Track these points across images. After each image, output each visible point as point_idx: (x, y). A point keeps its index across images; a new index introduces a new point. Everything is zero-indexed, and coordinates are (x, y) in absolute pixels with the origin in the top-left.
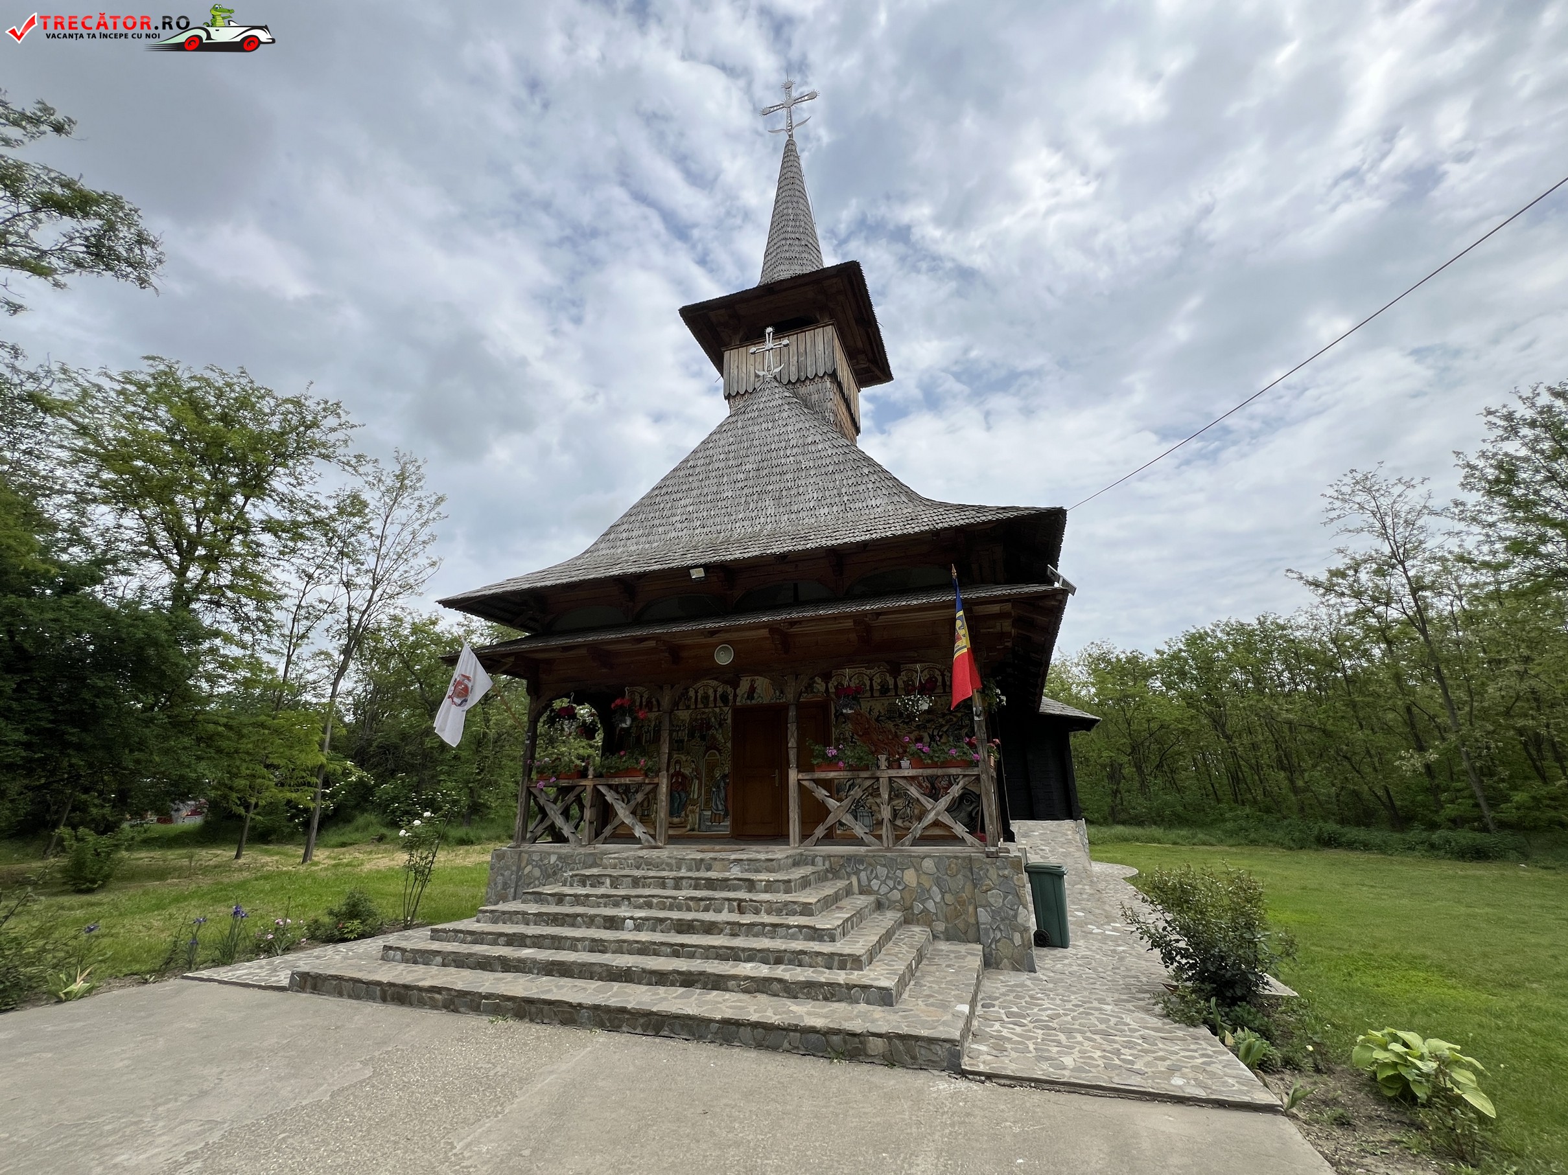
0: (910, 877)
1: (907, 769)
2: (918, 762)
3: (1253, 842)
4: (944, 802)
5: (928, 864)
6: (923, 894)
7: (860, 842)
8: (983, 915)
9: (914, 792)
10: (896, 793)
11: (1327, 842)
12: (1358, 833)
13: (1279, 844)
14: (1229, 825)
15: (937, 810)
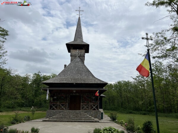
0: (92, 113)
1: (92, 103)
2: (93, 103)
3: (122, 113)
4: (95, 107)
5: (93, 112)
6: (93, 114)
7: (87, 110)
8: (97, 116)
9: (92, 106)
10: (91, 106)
11: (131, 113)
12: (134, 112)
13: (125, 113)
14: (120, 110)
15: (94, 107)
